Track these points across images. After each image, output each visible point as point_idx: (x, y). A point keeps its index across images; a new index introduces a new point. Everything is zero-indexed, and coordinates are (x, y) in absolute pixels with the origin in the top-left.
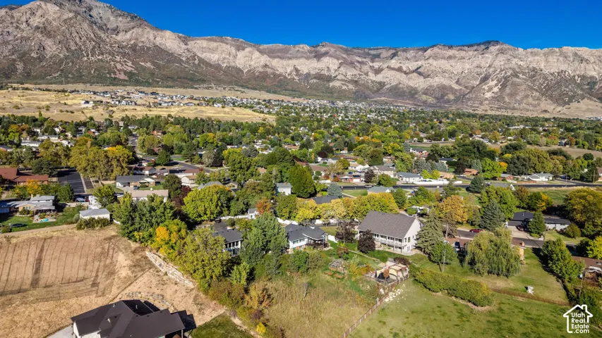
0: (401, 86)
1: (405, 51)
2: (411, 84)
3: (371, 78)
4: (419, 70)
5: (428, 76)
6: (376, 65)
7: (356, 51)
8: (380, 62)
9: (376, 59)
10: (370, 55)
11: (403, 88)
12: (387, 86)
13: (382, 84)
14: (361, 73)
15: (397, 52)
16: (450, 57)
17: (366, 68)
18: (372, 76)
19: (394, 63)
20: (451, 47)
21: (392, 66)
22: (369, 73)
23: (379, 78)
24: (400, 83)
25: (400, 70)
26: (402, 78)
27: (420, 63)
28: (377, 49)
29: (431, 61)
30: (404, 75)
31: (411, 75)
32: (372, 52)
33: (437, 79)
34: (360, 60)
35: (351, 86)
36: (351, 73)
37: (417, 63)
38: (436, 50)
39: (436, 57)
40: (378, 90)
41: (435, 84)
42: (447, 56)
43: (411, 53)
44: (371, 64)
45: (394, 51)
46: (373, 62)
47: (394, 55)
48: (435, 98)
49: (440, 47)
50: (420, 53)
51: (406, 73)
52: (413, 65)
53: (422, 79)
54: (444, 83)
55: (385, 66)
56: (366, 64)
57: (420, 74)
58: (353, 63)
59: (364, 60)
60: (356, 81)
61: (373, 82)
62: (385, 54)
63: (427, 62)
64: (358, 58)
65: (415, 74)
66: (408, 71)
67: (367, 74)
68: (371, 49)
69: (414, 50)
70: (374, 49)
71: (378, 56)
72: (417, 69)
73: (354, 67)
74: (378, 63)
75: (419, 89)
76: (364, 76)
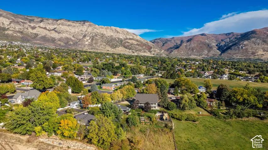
0: (47, 36)
1: (47, 20)
2: (52, 36)
3: (30, 31)
4: (55, 30)
5: (60, 33)
6: (32, 25)
7: (19, 16)
8: (34, 23)
9: (32, 22)
10: (28, 19)
11: (48, 37)
12: (40, 36)
13: (36, 35)
14: (24, 28)
15: (43, 20)
16: (69, 25)
17: (26, 26)
18: (30, 30)
19: (42, 25)
20: (69, 21)
21: (41, 26)
22: (29, 29)
23: (35, 31)
24: (46, 35)
25: (45, 28)
26: (47, 32)
27: (55, 26)
28: (32, 17)
29: (60, 26)
30: (48, 31)
31: (51, 32)
32: (29, 18)
33: (64, 34)
34: (23, 21)
35: (19, 34)
36: (18, 27)
37: (54, 26)
38: (62, 21)
39: (63, 24)
40: (35, 37)
41: (64, 37)
42: (67, 25)
43: (50, 21)
44: (29, 24)
45: (41, 19)
46: (30, 23)
47: (41, 21)
48: (64, 43)
49: (64, 20)
50: (55, 22)
51: (48, 30)
52: (52, 27)
53: (57, 34)
54: (68, 36)
55: (37, 26)
56: (26, 24)
57: (56, 31)
58: (19, 22)
59: (25, 21)
60: (22, 32)
61: (31, 33)
62: (36, 20)
63: (58, 26)
64: (21, 20)
65: (53, 31)
66: (49, 29)
67: (27, 29)
68: (29, 17)
69: (51, 20)
70: (31, 17)
71: (33, 20)
72: (54, 29)
73: (20, 25)
74: (33, 24)
75: (56, 38)
76: (26, 30)
